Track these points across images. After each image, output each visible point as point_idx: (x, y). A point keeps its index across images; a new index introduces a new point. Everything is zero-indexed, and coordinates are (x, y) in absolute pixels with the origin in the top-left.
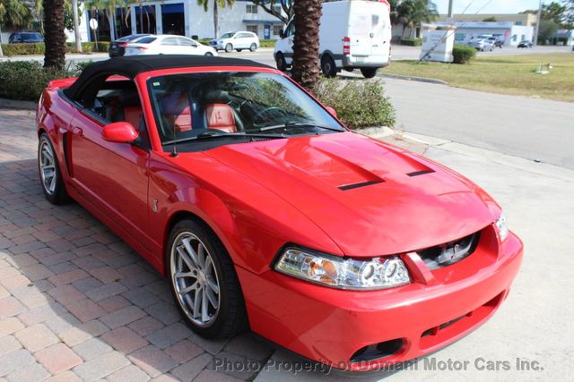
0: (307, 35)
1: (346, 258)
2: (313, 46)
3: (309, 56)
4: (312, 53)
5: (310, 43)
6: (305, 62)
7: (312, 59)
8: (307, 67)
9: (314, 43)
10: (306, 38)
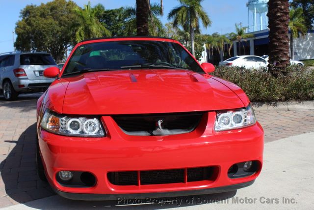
0: (277, 34)
1: (63, 115)
2: (283, 41)
3: (279, 48)
4: (282, 46)
5: (279, 39)
6: (276, 53)
7: (282, 50)
8: (278, 57)
9: (283, 39)
10: (276, 36)
